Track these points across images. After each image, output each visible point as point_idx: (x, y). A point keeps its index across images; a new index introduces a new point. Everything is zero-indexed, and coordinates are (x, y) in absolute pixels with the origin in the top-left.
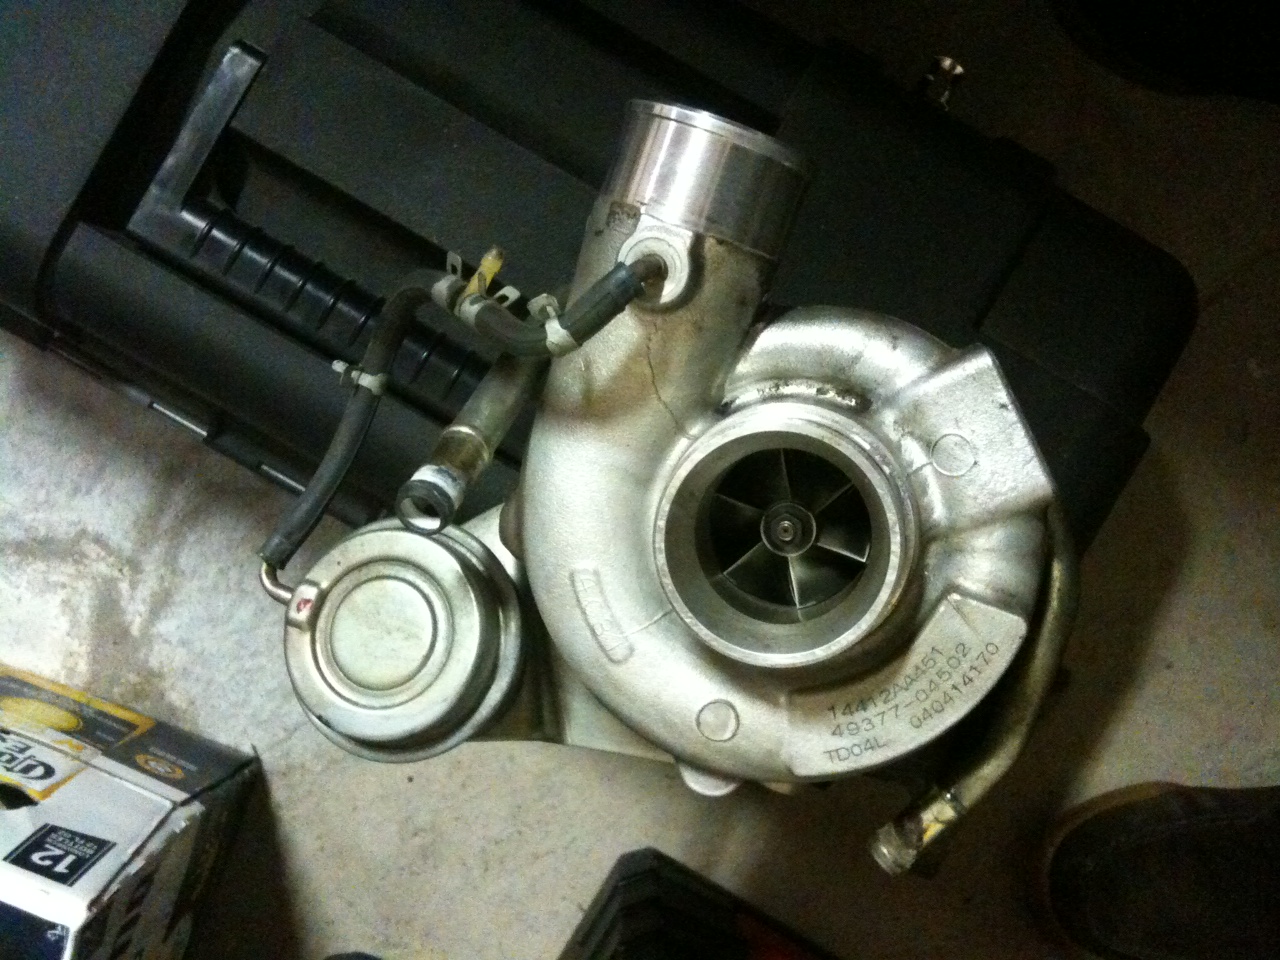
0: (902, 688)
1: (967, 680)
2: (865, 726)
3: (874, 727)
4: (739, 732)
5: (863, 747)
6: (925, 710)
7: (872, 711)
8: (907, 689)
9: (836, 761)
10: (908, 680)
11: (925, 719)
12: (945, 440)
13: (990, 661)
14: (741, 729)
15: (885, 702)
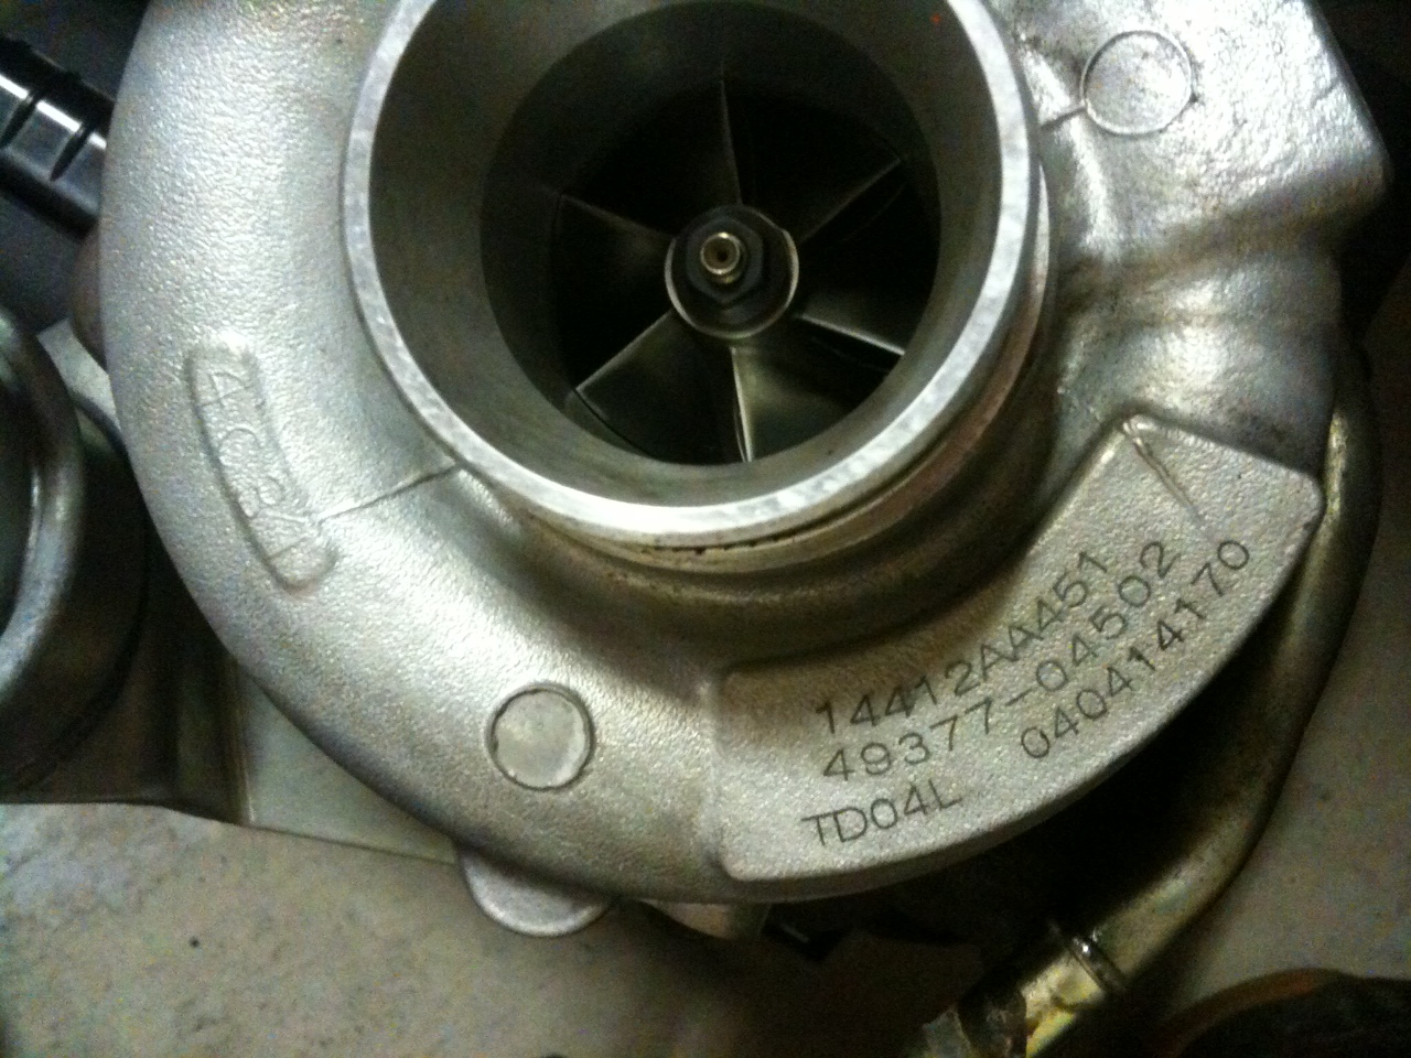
0: (1002, 657)
1: (1167, 634)
2: (907, 751)
3: (928, 754)
4: (593, 765)
5: (900, 807)
6: (1059, 711)
7: (925, 715)
8: (1014, 659)
9: (832, 839)
10: (1019, 637)
11: (1058, 735)
12: (1121, 46)
13: (1230, 585)
14: (600, 760)
15: (958, 692)
